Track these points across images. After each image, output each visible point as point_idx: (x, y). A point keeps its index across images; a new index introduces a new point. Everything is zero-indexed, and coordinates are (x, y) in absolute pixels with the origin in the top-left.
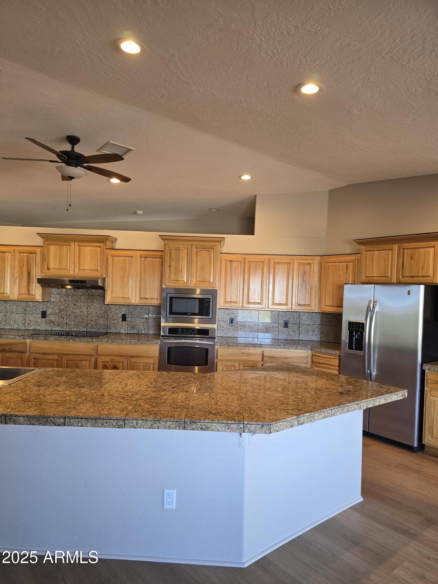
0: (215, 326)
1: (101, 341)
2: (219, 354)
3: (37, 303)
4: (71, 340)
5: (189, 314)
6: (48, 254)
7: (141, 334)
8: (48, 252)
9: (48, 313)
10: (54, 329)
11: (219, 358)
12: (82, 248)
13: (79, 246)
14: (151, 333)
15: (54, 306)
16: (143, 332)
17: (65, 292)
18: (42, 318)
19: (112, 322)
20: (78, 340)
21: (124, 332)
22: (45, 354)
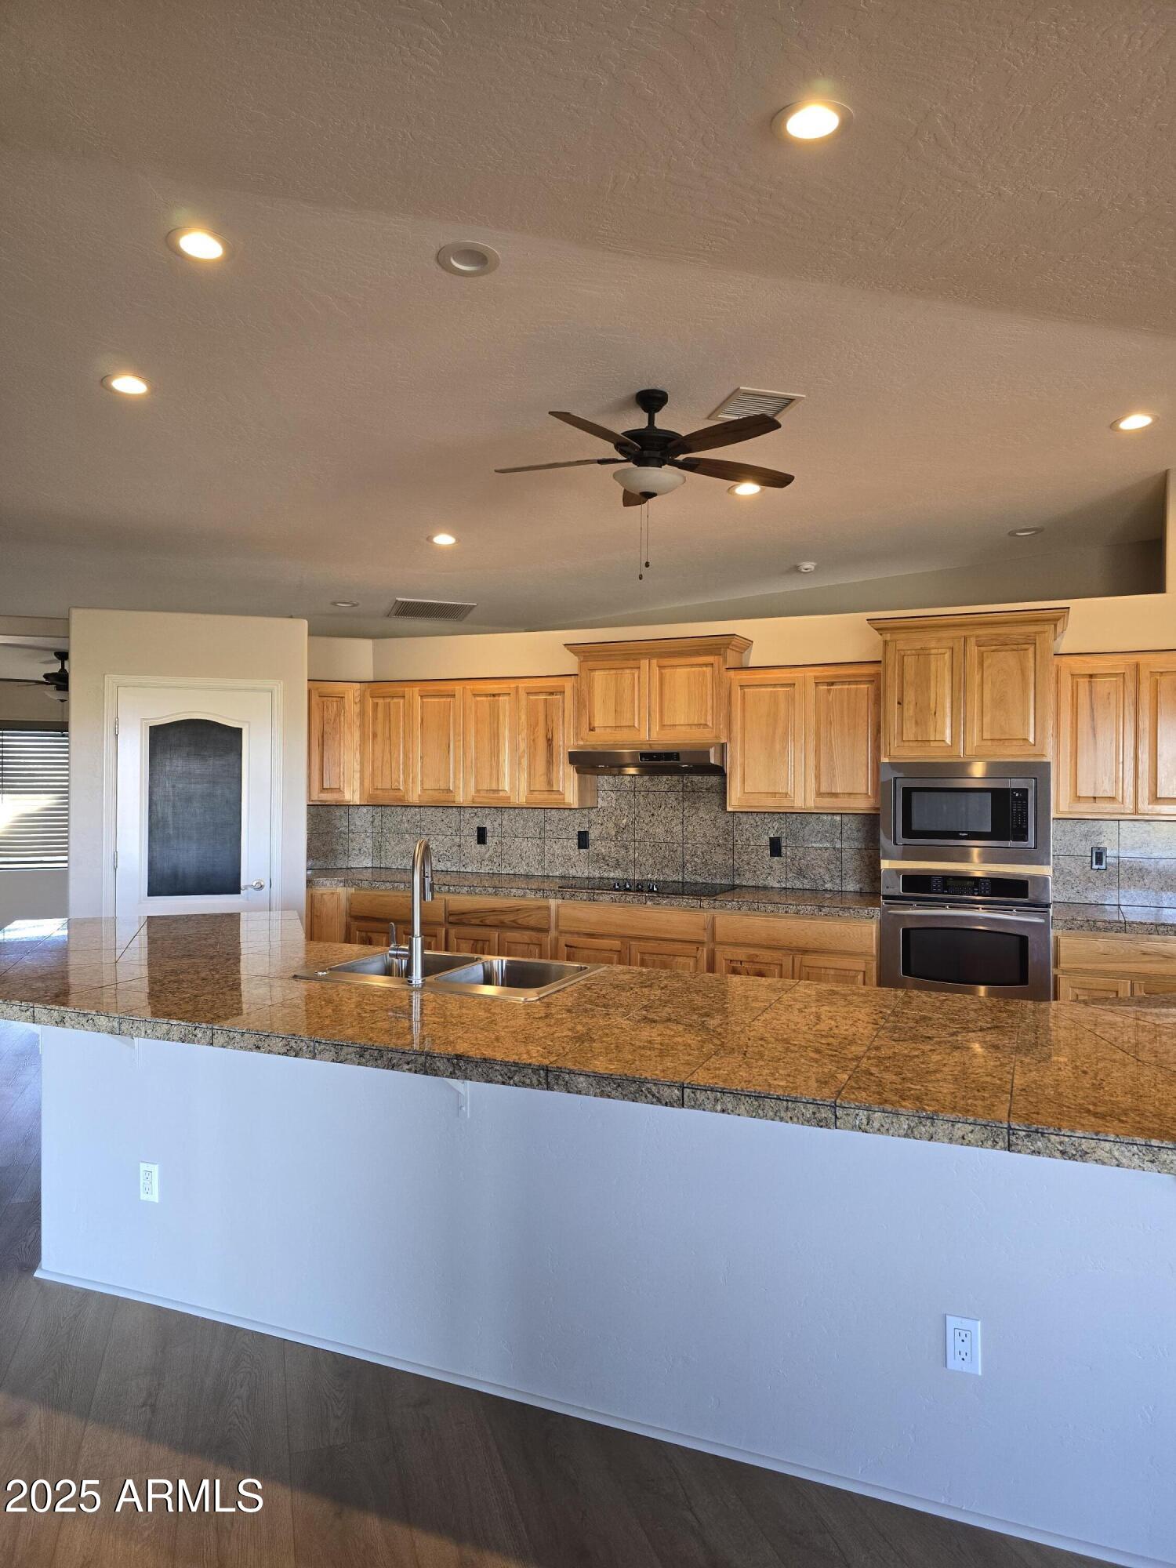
0: (1046, 871)
1: (721, 907)
2: (1063, 954)
3: (567, 813)
4: (649, 903)
5: (964, 834)
6: (589, 692)
7: (824, 890)
8: (590, 687)
9: (592, 836)
10: (606, 875)
11: (1062, 965)
12: (666, 671)
13: (660, 667)
14: (852, 890)
15: (605, 819)
16: (828, 886)
17: (628, 785)
18: (579, 848)
19: (745, 857)
20: (665, 902)
21: (778, 885)
22: (592, 935)
